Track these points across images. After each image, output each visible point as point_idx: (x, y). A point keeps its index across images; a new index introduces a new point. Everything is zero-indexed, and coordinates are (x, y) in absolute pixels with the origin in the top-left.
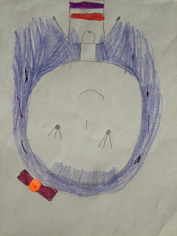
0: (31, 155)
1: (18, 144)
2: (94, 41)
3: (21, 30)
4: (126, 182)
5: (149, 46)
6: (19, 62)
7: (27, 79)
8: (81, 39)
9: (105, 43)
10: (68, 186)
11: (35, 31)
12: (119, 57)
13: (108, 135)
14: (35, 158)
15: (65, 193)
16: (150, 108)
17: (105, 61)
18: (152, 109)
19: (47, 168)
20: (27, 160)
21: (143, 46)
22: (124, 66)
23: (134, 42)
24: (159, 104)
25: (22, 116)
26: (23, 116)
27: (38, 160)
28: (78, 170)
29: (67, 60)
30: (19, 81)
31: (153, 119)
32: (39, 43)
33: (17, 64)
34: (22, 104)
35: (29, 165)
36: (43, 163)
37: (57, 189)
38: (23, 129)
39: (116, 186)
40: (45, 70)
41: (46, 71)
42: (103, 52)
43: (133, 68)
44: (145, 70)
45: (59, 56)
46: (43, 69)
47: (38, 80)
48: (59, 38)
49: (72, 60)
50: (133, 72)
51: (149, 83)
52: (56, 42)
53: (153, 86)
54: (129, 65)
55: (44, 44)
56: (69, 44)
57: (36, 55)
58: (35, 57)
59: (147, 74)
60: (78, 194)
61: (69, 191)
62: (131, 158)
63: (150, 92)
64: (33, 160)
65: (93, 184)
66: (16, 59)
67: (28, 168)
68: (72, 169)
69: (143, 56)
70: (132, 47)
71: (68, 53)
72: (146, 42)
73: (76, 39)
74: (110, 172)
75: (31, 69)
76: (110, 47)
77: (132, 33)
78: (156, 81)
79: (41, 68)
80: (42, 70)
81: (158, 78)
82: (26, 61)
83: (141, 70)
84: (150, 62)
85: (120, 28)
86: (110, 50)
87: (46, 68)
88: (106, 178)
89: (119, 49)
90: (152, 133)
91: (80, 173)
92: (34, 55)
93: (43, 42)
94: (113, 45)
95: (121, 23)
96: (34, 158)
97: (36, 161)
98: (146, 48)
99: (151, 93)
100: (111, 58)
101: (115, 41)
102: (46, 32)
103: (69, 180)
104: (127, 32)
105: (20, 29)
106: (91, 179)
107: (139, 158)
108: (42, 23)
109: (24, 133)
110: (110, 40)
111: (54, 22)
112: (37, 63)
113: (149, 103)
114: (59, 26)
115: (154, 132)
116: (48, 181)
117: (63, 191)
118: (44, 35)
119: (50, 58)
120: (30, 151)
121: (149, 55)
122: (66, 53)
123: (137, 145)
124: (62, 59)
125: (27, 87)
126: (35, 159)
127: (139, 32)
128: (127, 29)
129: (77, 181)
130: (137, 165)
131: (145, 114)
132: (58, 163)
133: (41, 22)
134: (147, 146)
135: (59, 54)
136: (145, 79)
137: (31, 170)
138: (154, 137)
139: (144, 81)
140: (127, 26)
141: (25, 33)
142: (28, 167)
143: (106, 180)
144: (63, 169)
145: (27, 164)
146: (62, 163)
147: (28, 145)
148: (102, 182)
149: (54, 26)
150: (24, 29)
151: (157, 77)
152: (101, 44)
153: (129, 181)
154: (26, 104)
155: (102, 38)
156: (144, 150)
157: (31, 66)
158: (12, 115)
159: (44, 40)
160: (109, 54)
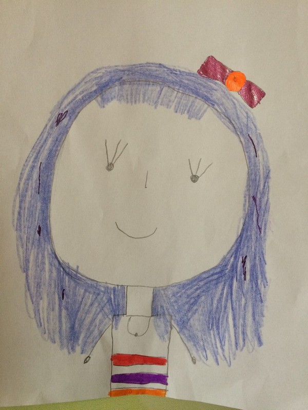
0: (241, 133)
1: (262, 152)
2: (130, 319)
3: (251, 348)
4: (83, 83)
5: (33, 315)
6: (256, 290)
7: (244, 262)
8: (151, 322)
9: (110, 317)
10: (181, 81)
11: (227, 343)
12: (87, 294)
13: (110, 162)
14: (234, 127)
15: (185, 69)
16: (35, 205)
17: (112, 286)
18: (32, 204)
19: (214, 110)
20: (247, 125)
21: (43, 315)
22: (79, 279)
23: (60, 321)
24: (19, 213)
25: (254, 199)
26: (252, 199)
27: (229, 124)
28: (162, 106)
29: (175, 289)
30: (257, 258)
31: (32, 186)
32: (221, 320)
33: (260, 287)
34: (253, 218)
35: (245, 115)
36: (221, 119)
37: (199, 76)
38: (253, 176)
39: (101, 77)
40: (212, 275)
41: (211, 272)
42: (115, 301)
43: (63, 275)
44: (42, 273)
45: (188, 296)
46: (216, 277)
47: (224, 258)
48: (188, 327)
49: (166, 289)
50: (63, 269)
51: (36, 250)
52: (192, 320)
53: (30, 245)
54: (71, 280)
55: (213, 319)
56: (172, 316)
57: (227, 300)
58: (229, 297)
59: (40, 266)
60: (165, 67)
61: (178, 73)
62: (73, 122)
63: (35, 234)
64: (238, 125)
65: (138, 83)
66: (261, 296)
67: (246, 110)
68: (172, 109)
69: (45, 296)
70: (64, 312)
71: (172, 300)
72: (38, 322)
73: (159, 324)
74: (110, 100)
75: (237, 278)
76: (102, 309)
77: (64, 335)
78: (23, 253)
79: (218, 278)
80: (218, 275)
81: (20, 259)
82: (245, 291)
83: (51, 271)
84: (32, 287)
85: (85, 343)
86: (102, 304)
87: (211, 278)
88: (117, 91)
89: (87, 308)
90: (33, 162)
91: (160, 101)
92: (229, 301)
93: (214, 321)
94: (98, 314)
95: (82, 353)
96: (236, 127)
97: (233, 122)
98: (39, 310)
99: (32, 232)
100: (102, 292)
101: (93, 320)
102: (209, 339)
103: (179, 89)
104: (72, 338)
105: (253, 349)
106: (142, 90)
107: (58, 121)
108: (215, 354)
109: (252, 170)
110: (103, 322)
111: (195, 354)
112: (226, 287)
113: (37, 215)
114: (187, 348)
115: (30, 164)
116: (213, 89)
117: (189, 73)
118: (212, 334)
119: (204, 294)
120: (242, 139)
121: (34, 300)
122: (176, 302)
123: (61, 143)
124: (183, 291)
125: (244, 247)
126: (235, 125)
127: (51, 339)
128: (73, 343)
129: (165, 89)
130: (63, 110)
131: (45, 197)
132: (196, 118)
133: (216, 356)
134: (43, 140)
135: (188, 300)
136: (43, 257)
137: (242, 108)
138: (31, 155)
139: (46, 253)
140: (73, 349)
141: (244, 340)
142: (247, 113)
143: (117, 88)
144: (187, 109)
145: (248, 117)
146: (188, 118)
147: (246, 149)
148: (123, 84)
149: (194, 347)
150: (245, 348)
151: (22, 260)
152: (118, 315)
153: (79, 84)
154: (246, 218)
155: (116, 324)
156: (49, 134)
157: (235, 283)
158: (270, 200)
159: (212, 325)
160: (104, 298)
